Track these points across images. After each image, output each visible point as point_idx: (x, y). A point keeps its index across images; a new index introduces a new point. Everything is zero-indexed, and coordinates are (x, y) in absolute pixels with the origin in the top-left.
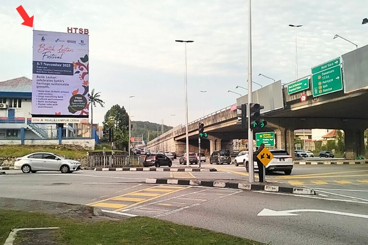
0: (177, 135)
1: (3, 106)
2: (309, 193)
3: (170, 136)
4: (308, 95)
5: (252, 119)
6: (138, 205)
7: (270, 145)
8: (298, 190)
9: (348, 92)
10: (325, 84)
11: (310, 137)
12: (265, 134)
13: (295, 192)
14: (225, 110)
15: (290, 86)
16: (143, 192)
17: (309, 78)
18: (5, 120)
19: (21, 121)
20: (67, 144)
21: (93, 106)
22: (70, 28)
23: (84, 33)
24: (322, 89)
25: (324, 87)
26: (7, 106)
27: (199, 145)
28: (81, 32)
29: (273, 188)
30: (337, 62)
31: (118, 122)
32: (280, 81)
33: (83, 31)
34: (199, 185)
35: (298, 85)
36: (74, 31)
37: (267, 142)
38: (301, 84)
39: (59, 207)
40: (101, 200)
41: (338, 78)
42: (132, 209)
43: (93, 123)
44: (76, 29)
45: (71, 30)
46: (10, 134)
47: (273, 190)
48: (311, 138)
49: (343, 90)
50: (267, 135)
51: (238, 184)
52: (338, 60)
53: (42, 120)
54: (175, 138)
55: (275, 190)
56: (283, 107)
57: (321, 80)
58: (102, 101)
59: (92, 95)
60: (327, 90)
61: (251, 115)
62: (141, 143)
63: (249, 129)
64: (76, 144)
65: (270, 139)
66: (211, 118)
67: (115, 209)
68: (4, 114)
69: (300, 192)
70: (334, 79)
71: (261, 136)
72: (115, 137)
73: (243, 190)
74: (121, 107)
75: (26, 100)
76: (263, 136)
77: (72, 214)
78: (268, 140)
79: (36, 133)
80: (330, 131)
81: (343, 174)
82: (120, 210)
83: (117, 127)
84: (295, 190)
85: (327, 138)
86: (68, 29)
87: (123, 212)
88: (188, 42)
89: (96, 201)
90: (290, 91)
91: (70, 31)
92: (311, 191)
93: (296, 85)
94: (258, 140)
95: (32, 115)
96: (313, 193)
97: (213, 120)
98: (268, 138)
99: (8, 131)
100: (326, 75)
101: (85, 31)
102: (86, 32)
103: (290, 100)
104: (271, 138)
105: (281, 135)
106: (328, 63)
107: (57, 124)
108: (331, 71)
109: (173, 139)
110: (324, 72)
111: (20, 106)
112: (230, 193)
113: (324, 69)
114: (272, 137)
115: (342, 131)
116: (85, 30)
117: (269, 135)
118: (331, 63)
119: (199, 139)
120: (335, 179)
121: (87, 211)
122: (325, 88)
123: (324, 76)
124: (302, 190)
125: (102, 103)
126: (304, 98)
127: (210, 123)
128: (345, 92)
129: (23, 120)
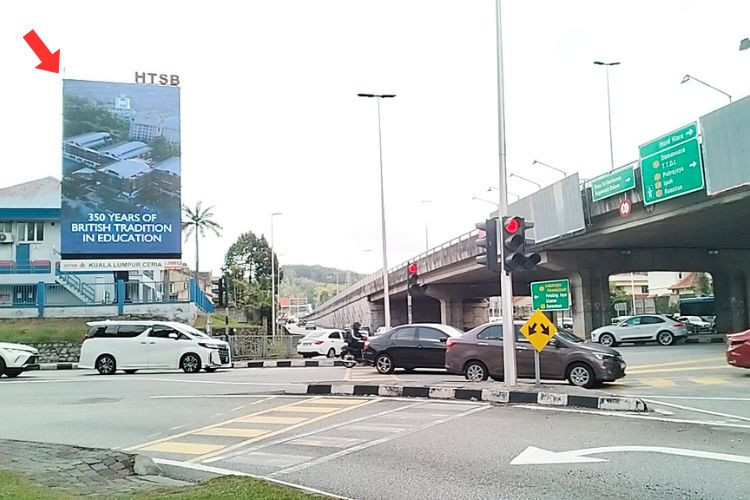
0: (374, 291)
1: (5, 238)
2: (634, 408)
3: (359, 294)
4: (635, 201)
5: (507, 249)
6: (248, 446)
7: (560, 306)
8: (608, 400)
9: (715, 193)
10: (667, 178)
11: (645, 289)
12: (550, 284)
13: (603, 406)
14: (467, 237)
15: (597, 183)
16: (270, 414)
17: (635, 166)
18: (9, 267)
19: (44, 268)
20: (136, 313)
21: (200, 235)
22: (140, 74)
23: (169, 83)
24: (663, 188)
25: (666, 184)
26: (13, 237)
27: (410, 308)
28: (164, 81)
29: (555, 399)
30: (691, 132)
31: (254, 267)
32: (577, 174)
33: (169, 78)
34: (399, 396)
35: (614, 180)
36: (148, 79)
37: (555, 301)
38: (619, 178)
39: (59, 456)
40: (170, 435)
41: (694, 164)
42: (231, 455)
43: (200, 270)
44: (153, 75)
45: (143, 77)
46: (19, 296)
47: (556, 403)
48: (647, 291)
49: (705, 190)
50: (553, 285)
51: (481, 392)
52: (693, 127)
53: (82, 265)
54: (369, 297)
55: (560, 403)
56: (584, 227)
57: (660, 170)
58: (218, 226)
59: (197, 212)
60: (672, 190)
61: (507, 241)
62: (304, 309)
63: (504, 272)
64: (155, 314)
65: (562, 295)
66: (441, 255)
67: (193, 456)
68: (7, 255)
69: (613, 405)
70: (686, 166)
71: (542, 289)
72: (246, 298)
73: (492, 403)
74: (259, 237)
75: (53, 224)
76: (546, 289)
77: (83, 472)
78: (557, 296)
79: (75, 292)
80: (685, 275)
81: (708, 364)
82: (202, 458)
83: (250, 278)
84: (603, 400)
85: (678, 290)
86: (137, 76)
87: (206, 464)
88: (383, 97)
89: (159, 437)
90: (597, 194)
91: (140, 80)
92: (637, 403)
93: (609, 182)
94: (536, 297)
95: (62, 255)
96: (641, 406)
97: (445, 257)
98: (556, 293)
99: (17, 289)
100: (668, 160)
101: (172, 80)
102: (175, 82)
103: (599, 213)
104: (563, 293)
105: (583, 285)
106: (672, 135)
107: (114, 272)
108: (680, 152)
109: (366, 299)
110: (665, 153)
111: (40, 238)
112: (462, 412)
113: (665, 147)
114: (565, 290)
115: (709, 276)
116: (172, 76)
117: (557, 285)
118: (677, 134)
119: (409, 298)
120: (691, 373)
121: (120, 465)
122: (670, 187)
123: (664, 161)
124: (618, 401)
125: (219, 230)
126: (625, 208)
127: (440, 265)
128: (709, 194)
129: (46, 267)
